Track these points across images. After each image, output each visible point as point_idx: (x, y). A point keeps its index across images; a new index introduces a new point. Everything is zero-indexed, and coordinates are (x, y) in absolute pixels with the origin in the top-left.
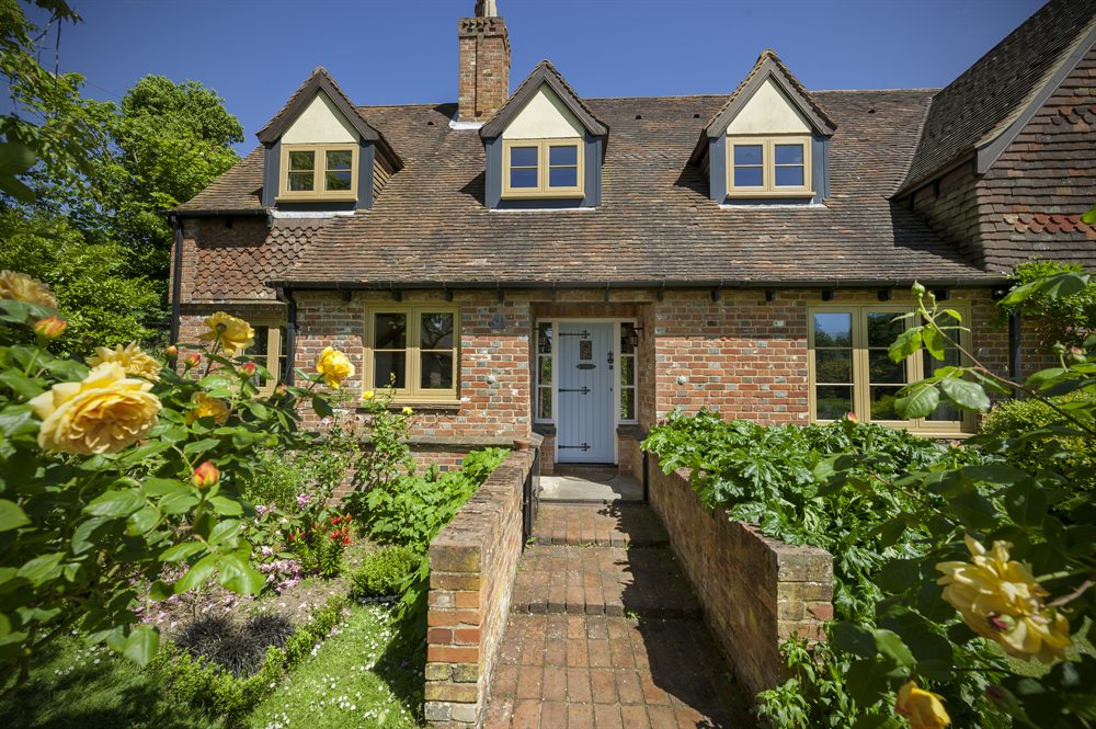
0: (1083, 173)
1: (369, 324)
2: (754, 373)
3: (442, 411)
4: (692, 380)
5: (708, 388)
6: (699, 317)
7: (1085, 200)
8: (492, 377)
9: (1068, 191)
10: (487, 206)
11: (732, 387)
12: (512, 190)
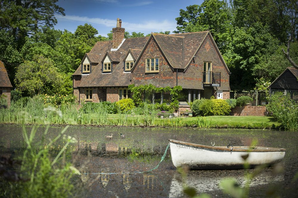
0: (140, 72)
1: (86, 91)
2: (114, 97)
3: (90, 101)
4: (109, 98)
7: (140, 76)
8: (94, 98)
9: (138, 75)
10: (102, 73)
11: (112, 98)
12: (104, 70)
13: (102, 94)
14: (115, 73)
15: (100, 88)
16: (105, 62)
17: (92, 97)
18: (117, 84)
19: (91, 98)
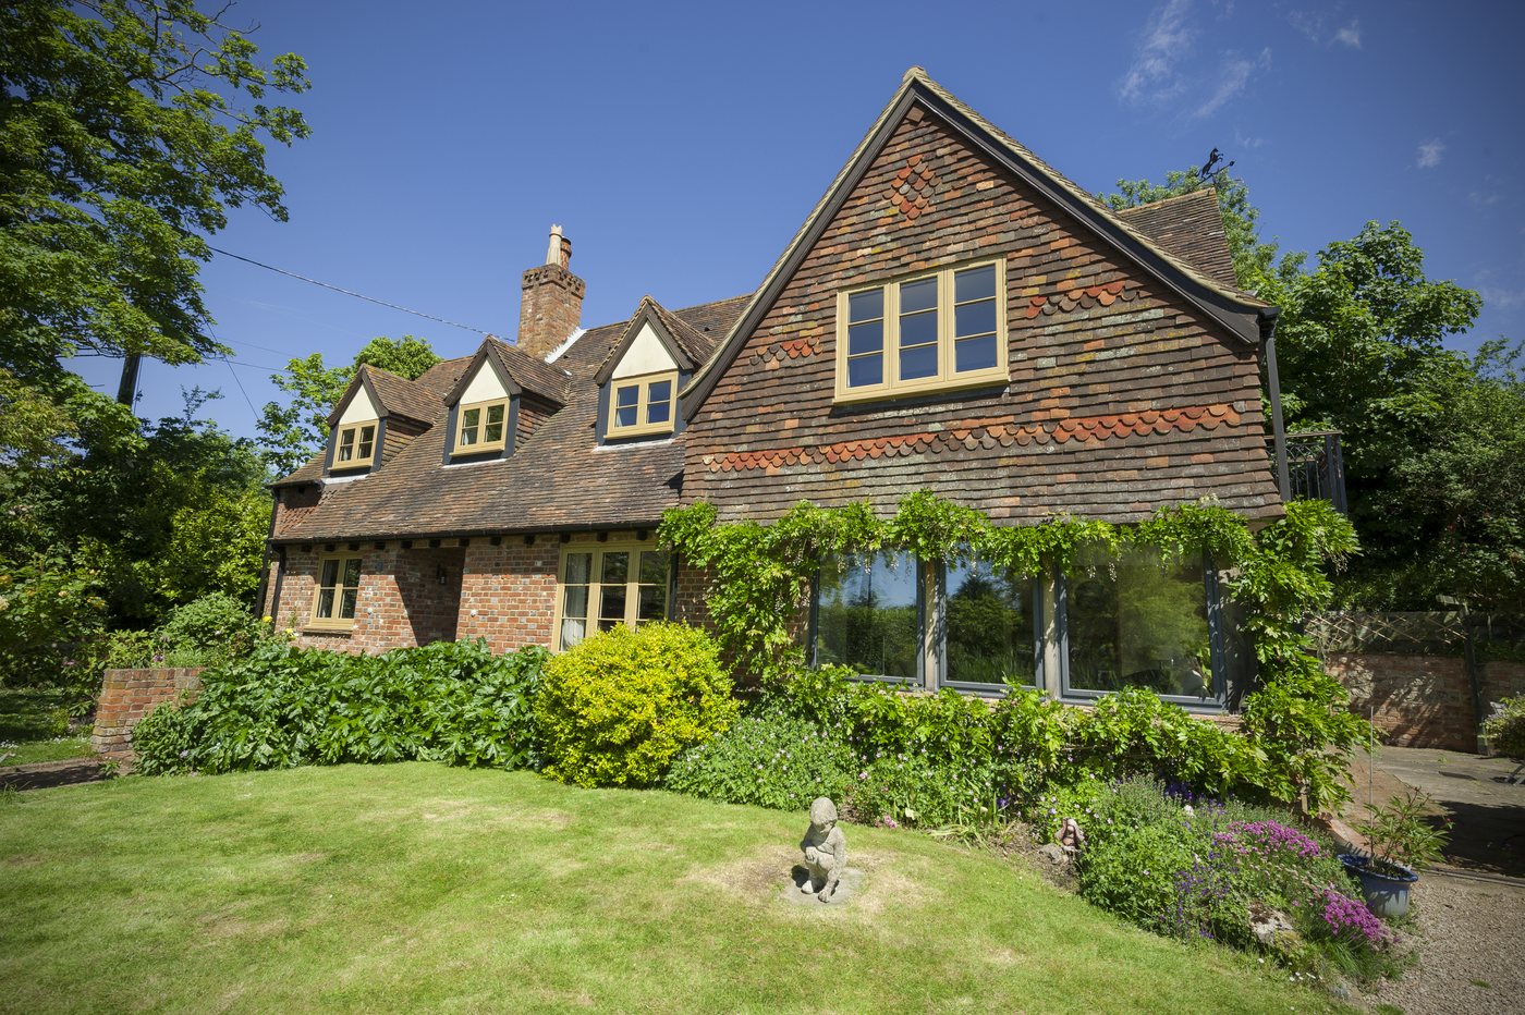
0: (769, 409)
1: (321, 567)
2: (517, 607)
3: (341, 635)
4: (480, 613)
5: (490, 620)
6: (489, 559)
7: (768, 436)
8: (370, 610)
9: (756, 429)
10: (444, 463)
11: (503, 620)
12: (461, 448)
13: (429, 586)
14: (534, 457)
15: (416, 546)
16: (469, 398)
17: (358, 605)
18: (552, 514)
19: (349, 612)
